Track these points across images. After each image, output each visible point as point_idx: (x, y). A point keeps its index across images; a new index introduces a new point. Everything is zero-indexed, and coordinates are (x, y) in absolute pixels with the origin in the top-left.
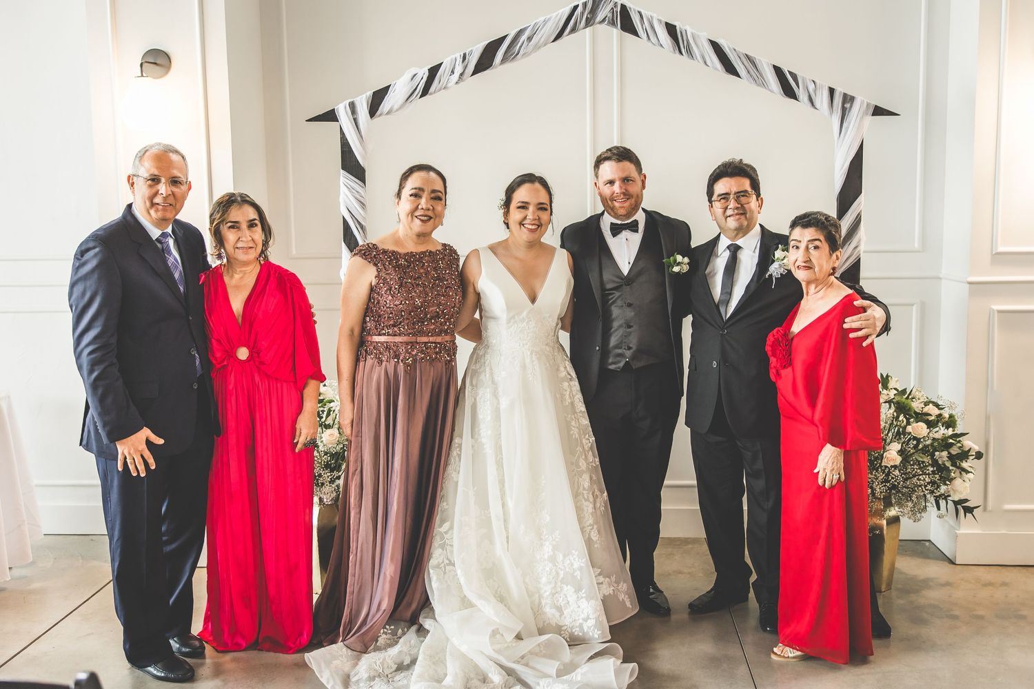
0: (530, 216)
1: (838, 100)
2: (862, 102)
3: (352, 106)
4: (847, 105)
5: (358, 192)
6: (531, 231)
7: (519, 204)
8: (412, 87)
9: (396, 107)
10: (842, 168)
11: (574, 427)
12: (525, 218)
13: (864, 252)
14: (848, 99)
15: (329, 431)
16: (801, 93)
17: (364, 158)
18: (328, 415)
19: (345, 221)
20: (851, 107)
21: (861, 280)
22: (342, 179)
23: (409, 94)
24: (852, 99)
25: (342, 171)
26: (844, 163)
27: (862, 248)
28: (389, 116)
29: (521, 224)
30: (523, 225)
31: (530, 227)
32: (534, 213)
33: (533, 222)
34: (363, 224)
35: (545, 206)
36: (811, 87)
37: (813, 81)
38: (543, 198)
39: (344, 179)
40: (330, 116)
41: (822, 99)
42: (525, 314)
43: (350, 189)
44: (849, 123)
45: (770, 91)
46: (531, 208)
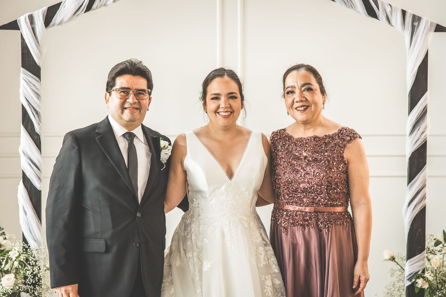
0: (222, 105)
1: (409, 19)
2: (427, 21)
3: (31, 18)
4: (416, 24)
5: (34, 85)
6: (225, 117)
7: (213, 96)
8: (79, 4)
9: (66, 19)
10: (412, 71)
11: (268, 286)
12: (218, 107)
13: (430, 136)
14: (416, 19)
15: (7, 276)
16: (380, 13)
17: (39, 58)
18: (7, 263)
19: (24, 109)
20: (419, 25)
21: (427, 158)
22: (22, 75)
23: (76, 9)
24: (419, 19)
25: (22, 69)
26: (414, 67)
27: (428, 132)
28: (60, 27)
29: (216, 112)
30: (218, 113)
31: (224, 114)
32: (225, 102)
33: (226, 110)
34: (38, 110)
35: (235, 95)
36: (388, 9)
37: (390, 5)
38: (234, 87)
39: (24, 75)
40: (14, 26)
41: (397, 18)
42: (223, 188)
43: (28, 82)
44: (418, 37)
45: (357, 12)
46: (223, 99)
